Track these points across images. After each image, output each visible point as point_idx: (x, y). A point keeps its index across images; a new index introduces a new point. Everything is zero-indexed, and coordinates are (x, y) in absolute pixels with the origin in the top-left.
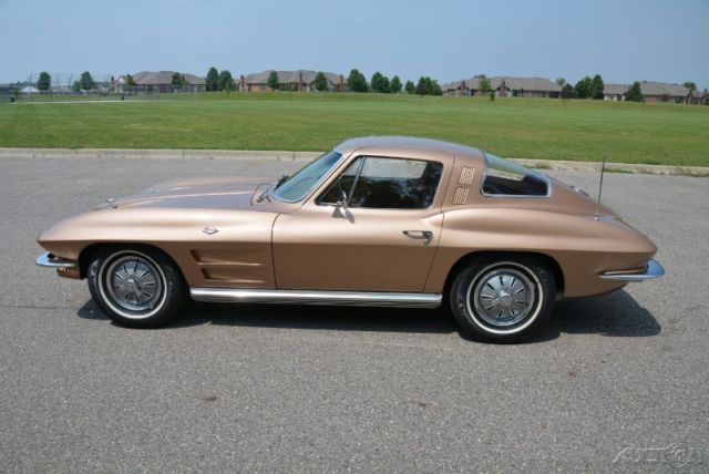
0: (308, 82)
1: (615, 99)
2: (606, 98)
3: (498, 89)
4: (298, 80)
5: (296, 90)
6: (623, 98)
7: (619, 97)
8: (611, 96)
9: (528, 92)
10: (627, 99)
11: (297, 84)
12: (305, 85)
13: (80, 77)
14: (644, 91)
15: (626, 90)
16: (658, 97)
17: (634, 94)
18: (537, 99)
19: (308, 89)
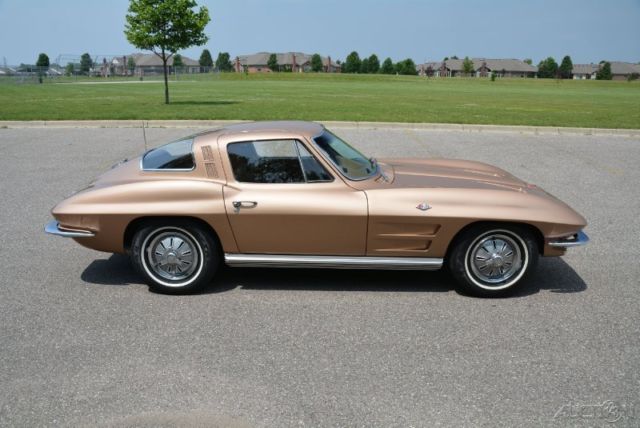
0: (301, 63)
1: (584, 78)
2: (575, 78)
3: (480, 70)
4: (291, 62)
5: (290, 70)
6: (593, 77)
7: (588, 76)
8: (581, 76)
9: (508, 72)
10: (598, 78)
11: (291, 65)
12: (297, 66)
13: (80, 59)
14: (614, 70)
15: (596, 69)
16: (625, 75)
17: (605, 73)
18: (516, 79)
19: (301, 70)
